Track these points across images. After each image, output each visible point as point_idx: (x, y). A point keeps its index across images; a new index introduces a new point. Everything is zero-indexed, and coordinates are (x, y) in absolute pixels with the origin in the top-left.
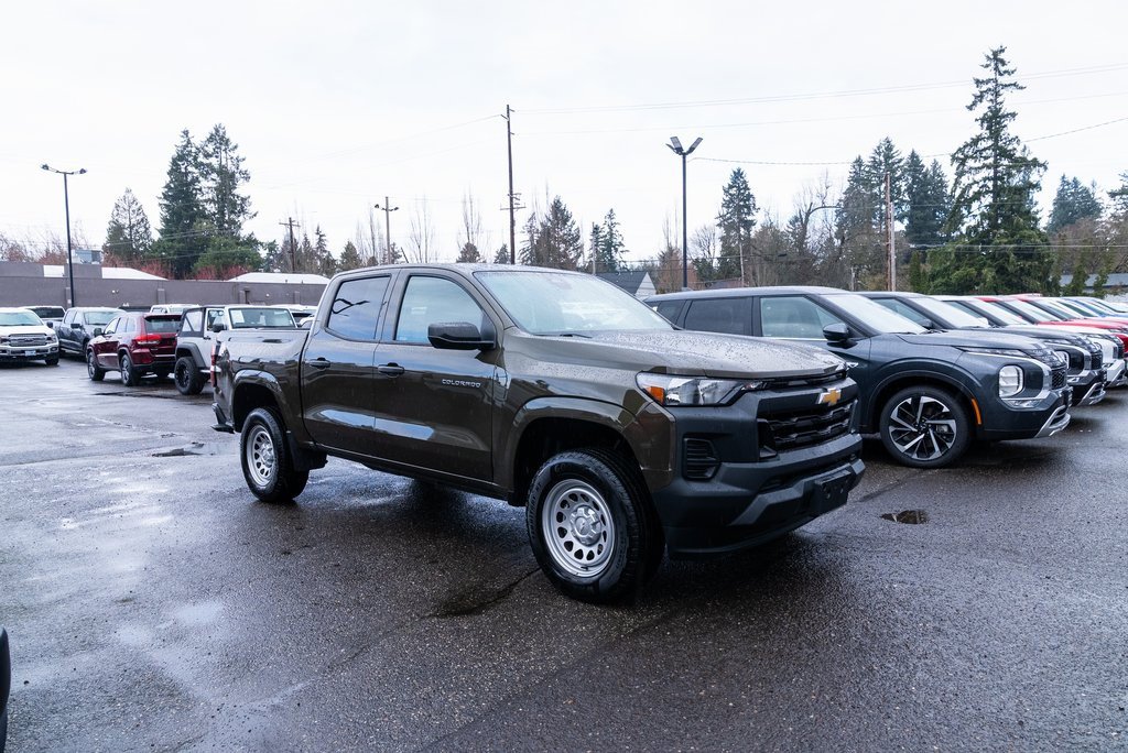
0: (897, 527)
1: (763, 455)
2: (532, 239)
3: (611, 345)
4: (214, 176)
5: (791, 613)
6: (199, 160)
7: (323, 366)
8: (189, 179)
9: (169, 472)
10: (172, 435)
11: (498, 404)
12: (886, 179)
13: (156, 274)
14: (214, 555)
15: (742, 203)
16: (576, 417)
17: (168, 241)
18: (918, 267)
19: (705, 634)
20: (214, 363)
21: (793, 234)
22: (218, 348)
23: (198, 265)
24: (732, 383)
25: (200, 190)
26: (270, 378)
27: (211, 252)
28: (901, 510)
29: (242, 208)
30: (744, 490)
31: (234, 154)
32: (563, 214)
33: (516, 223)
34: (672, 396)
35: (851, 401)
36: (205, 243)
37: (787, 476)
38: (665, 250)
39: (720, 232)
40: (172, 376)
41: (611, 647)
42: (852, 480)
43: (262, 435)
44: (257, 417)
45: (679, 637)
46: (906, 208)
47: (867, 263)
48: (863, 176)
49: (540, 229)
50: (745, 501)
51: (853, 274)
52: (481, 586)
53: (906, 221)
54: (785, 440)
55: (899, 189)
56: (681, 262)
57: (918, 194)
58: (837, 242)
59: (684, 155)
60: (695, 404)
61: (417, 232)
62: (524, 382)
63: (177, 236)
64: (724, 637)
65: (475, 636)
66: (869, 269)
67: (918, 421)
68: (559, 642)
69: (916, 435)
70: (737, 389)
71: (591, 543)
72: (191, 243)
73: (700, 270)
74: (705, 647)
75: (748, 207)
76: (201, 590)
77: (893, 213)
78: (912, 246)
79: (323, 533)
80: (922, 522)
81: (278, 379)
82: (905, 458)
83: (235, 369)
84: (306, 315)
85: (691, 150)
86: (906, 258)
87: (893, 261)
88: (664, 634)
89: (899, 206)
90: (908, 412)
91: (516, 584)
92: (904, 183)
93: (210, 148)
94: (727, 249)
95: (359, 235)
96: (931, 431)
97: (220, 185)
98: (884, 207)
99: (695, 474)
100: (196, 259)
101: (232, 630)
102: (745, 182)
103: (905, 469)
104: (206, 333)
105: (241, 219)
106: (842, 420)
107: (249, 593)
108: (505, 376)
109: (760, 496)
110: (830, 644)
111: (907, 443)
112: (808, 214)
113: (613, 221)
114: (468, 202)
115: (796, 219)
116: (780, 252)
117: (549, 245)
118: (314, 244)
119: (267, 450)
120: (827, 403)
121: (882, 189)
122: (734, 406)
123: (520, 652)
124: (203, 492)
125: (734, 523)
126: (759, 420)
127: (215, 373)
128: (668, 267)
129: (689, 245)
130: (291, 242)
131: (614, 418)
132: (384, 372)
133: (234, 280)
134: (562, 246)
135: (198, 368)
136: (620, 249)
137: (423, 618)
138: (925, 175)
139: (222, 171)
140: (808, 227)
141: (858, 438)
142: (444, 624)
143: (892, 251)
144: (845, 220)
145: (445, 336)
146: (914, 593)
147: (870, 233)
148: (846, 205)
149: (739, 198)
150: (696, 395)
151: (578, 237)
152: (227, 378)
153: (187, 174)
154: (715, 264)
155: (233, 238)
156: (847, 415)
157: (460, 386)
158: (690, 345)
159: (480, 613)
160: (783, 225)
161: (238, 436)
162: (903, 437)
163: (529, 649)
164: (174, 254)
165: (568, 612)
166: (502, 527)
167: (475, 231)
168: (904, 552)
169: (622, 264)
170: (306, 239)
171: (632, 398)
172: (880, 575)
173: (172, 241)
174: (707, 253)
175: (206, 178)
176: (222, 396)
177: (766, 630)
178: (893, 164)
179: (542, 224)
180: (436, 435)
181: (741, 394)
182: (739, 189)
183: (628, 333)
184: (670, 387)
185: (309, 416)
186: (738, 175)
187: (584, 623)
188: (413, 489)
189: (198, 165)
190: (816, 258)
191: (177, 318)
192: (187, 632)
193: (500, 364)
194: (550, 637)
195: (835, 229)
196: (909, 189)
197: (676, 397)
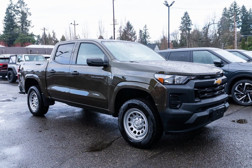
0: (237, 125)
1: (196, 100)
2: (120, 34)
3: (146, 65)
4: (20, 14)
5: (202, 152)
6: (15, 9)
7: (53, 72)
8: (12, 15)
9: (5, 106)
10: (6, 95)
11: (109, 84)
12: (234, 14)
13: (2, 45)
14: (17, 132)
15: (187, 23)
16: (135, 88)
17: (6, 34)
18: (244, 43)
19: (174, 158)
20: (19, 72)
21: (204, 32)
22: (20, 67)
23: (15, 42)
24: (186, 77)
25: (16, 18)
26: (36, 76)
27: (19, 38)
28: (238, 119)
29: (29, 24)
30: (190, 112)
31: (26, 7)
32: (130, 26)
33: (115, 29)
34: (166, 81)
35: (225, 83)
36: (17, 35)
37: (204, 108)
38: (163, 38)
39: (180, 32)
40: (7, 77)
41: (143, 162)
42: (225, 109)
43: (34, 95)
44: (32, 89)
45: (165, 159)
46: (241, 24)
47: (227, 42)
48: (227, 13)
49: (123, 31)
50: (190, 115)
51: (223, 45)
52: (102, 142)
53: (240, 28)
54: (203, 96)
55: (238, 18)
56: (168, 41)
57: (245, 19)
58: (218, 35)
59: (169, 7)
60: (173, 84)
61: (84, 32)
62: (118, 77)
63: (9, 33)
64: (180, 159)
65: (99, 158)
66: (228, 44)
67: (244, 91)
68: (127, 160)
69: (243, 95)
70: (187, 79)
71: (139, 129)
72: (13, 35)
73: (174, 44)
74: (174, 162)
75: (189, 24)
76: (13, 143)
77: (236, 25)
78: (242, 36)
79: (52, 126)
80: (245, 123)
81: (39, 77)
82: (240, 103)
83: (25, 74)
84: (49, 58)
85: (171, 5)
86: (240, 40)
87: (236, 41)
88: (161, 158)
89: (238, 23)
90: (240, 88)
91: (113, 142)
92: (240, 16)
93: (19, 5)
94: (182, 37)
95: (66, 33)
96: (248, 94)
97: (22, 17)
98: (233, 24)
99: (174, 106)
100: (15, 40)
101: (22, 156)
102: (188, 16)
103: (239, 106)
104: (17, 63)
105: (29, 28)
106: (222, 89)
107: (27, 144)
108: (111, 75)
109: (195, 114)
110: (215, 162)
111: (240, 98)
112: (209, 26)
113: (146, 29)
114: (100, 22)
115: (205, 28)
116: (199, 38)
117: (126, 36)
118: (52, 36)
119: (36, 99)
120: (217, 84)
121: (233, 18)
122: (186, 85)
123: (114, 163)
124: (15, 112)
125: (186, 123)
126: (195, 89)
127: (19, 75)
128: (163, 43)
129: (170, 36)
130: (45, 35)
131: (147, 88)
132: (73, 74)
133: (26, 47)
134: (130, 37)
135: (14, 74)
136: (148, 37)
137: (83, 152)
138: (247, 13)
139: (22, 13)
140: (209, 30)
141: (227, 95)
142: (90, 154)
143: (236, 38)
144: (220, 28)
145: (92, 62)
146: (243, 146)
147: (229, 32)
148: (221, 23)
149: (186, 21)
150: (174, 81)
151: (135, 34)
152: (23, 77)
153: (11, 13)
154: (179, 42)
155: (26, 34)
156: (223, 88)
157: (97, 78)
158: (172, 65)
159: (102, 151)
160: (201, 30)
161: (26, 95)
162: (239, 96)
163: (117, 162)
164: (8, 39)
165: (130, 151)
166: (109, 124)
167: (102, 31)
168: (239, 133)
169: (149, 42)
170: (49, 34)
171: (153, 82)
172: (232, 140)
173: (7, 35)
174: (176, 39)
175: (17, 15)
176: (22, 83)
177: (194, 157)
178: (237, 9)
179: (123, 29)
180: (89, 95)
181: (189, 80)
182: (186, 18)
183: (152, 61)
184: (165, 78)
185: (49, 88)
186: (186, 13)
187: (135, 154)
188: (82, 112)
189: (15, 11)
190: (211, 40)
191: (8, 58)
192: (7, 156)
193: (110, 71)
194: (123, 158)
195: (217, 31)
196: (242, 18)
197: (167, 81)
